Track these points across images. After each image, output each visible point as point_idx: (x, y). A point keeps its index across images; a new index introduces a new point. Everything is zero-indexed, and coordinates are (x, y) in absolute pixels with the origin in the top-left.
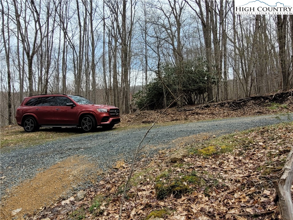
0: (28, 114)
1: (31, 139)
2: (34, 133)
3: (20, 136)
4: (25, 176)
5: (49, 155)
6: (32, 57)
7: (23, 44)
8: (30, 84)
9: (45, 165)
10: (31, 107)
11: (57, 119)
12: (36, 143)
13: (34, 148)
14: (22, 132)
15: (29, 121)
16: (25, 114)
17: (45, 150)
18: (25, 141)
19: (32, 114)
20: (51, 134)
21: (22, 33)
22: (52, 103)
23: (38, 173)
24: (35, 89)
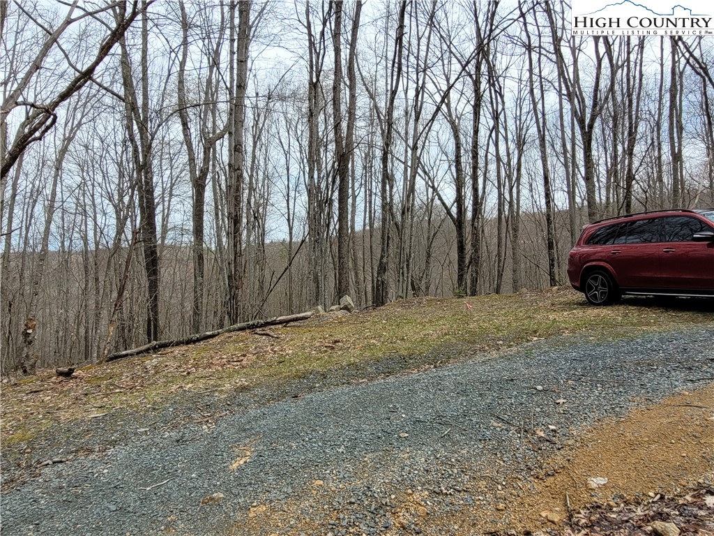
0: (594, 263)
1: (606, 324)
2: (610, 308)
3: (579, 313)
4: (605, 408)
5: (656, 368)
6: (591, 126)
7: (571, 100)
8: (588, 189)
9: (648, 392)
10: (599, 248)
11: (665, 276)
12: (618, 335)
13: (615, 345)
14: (582, 304)
15: (595, 279)
16: (588, 264)
17: (642, 354)
18: (591, 325)
19: (602, 264)
20: (651, 315)
21: (567, 77)
22: (646, 236)
23: (633, 406)
24: (601, 199)
